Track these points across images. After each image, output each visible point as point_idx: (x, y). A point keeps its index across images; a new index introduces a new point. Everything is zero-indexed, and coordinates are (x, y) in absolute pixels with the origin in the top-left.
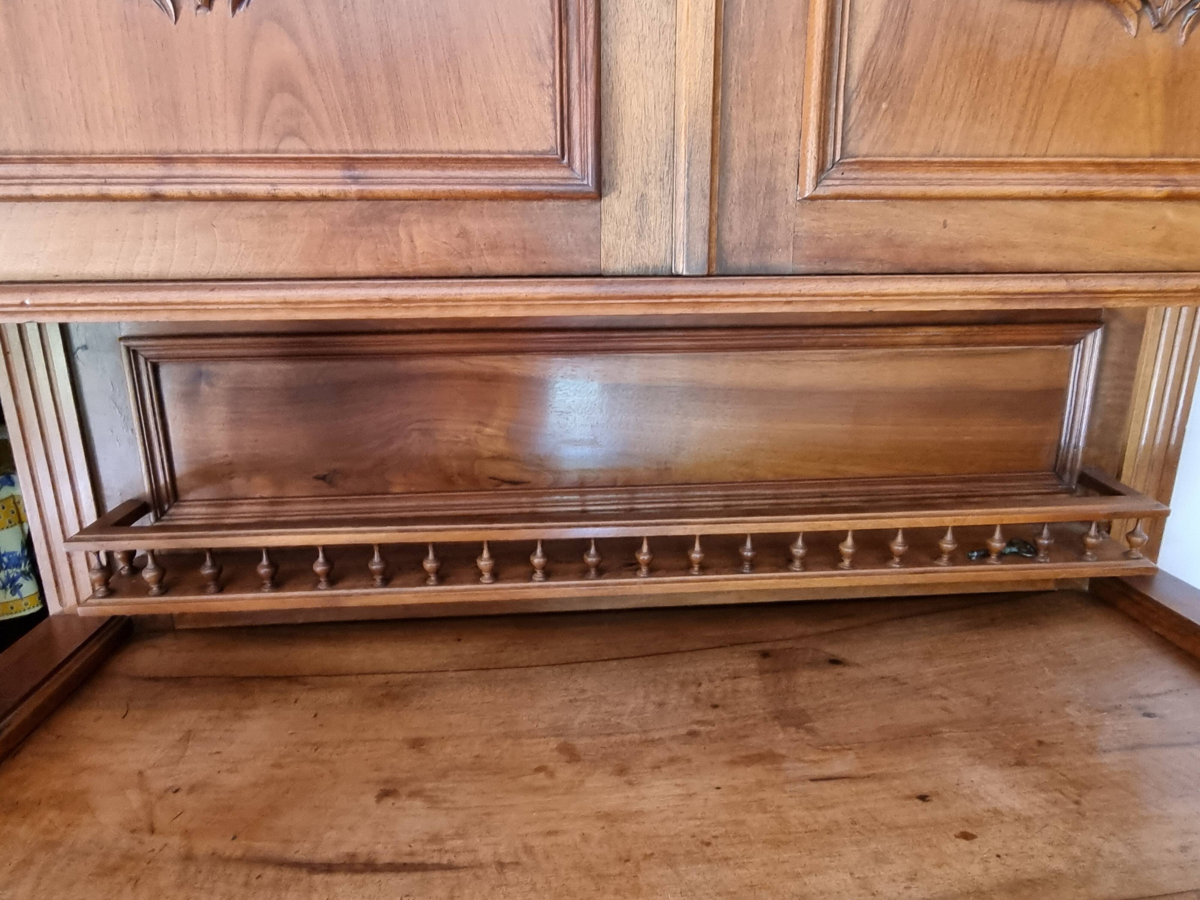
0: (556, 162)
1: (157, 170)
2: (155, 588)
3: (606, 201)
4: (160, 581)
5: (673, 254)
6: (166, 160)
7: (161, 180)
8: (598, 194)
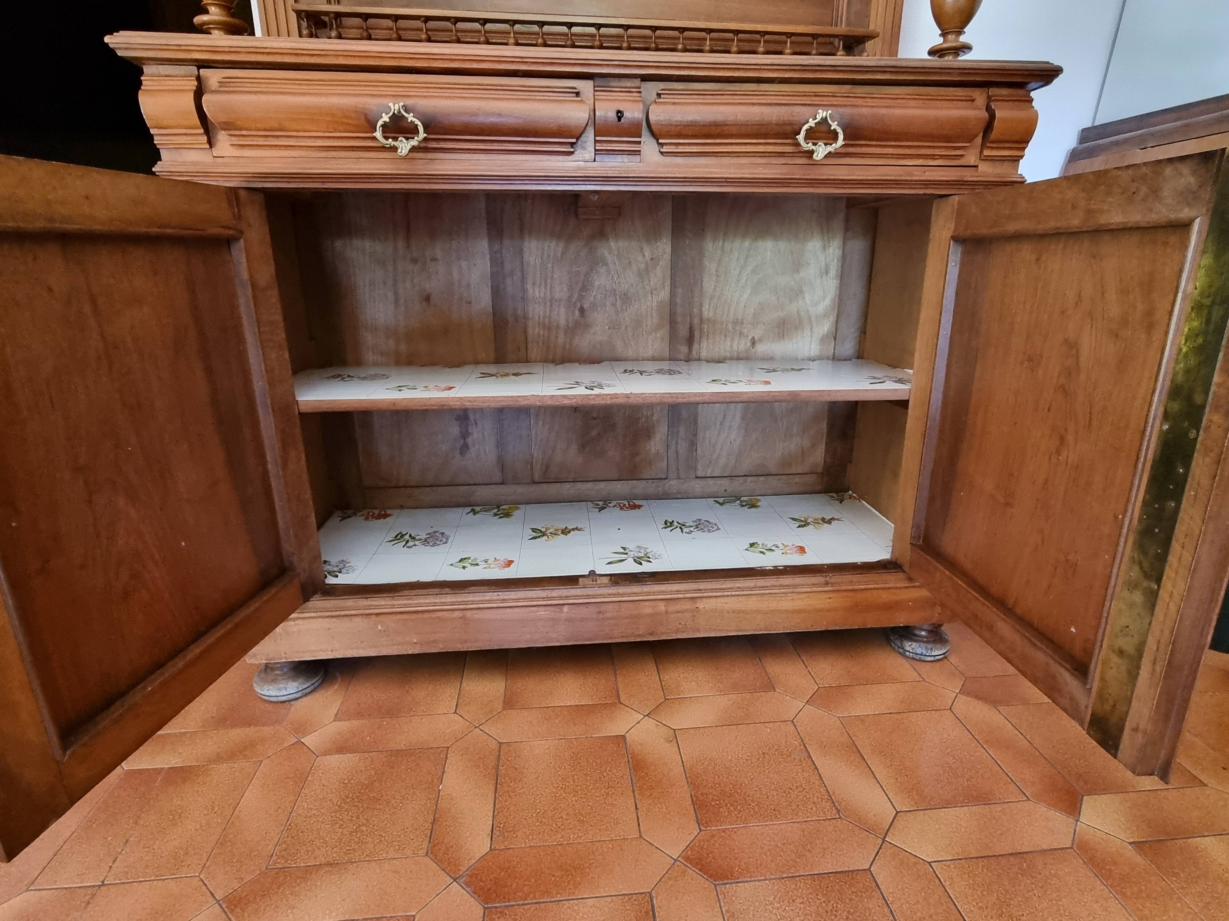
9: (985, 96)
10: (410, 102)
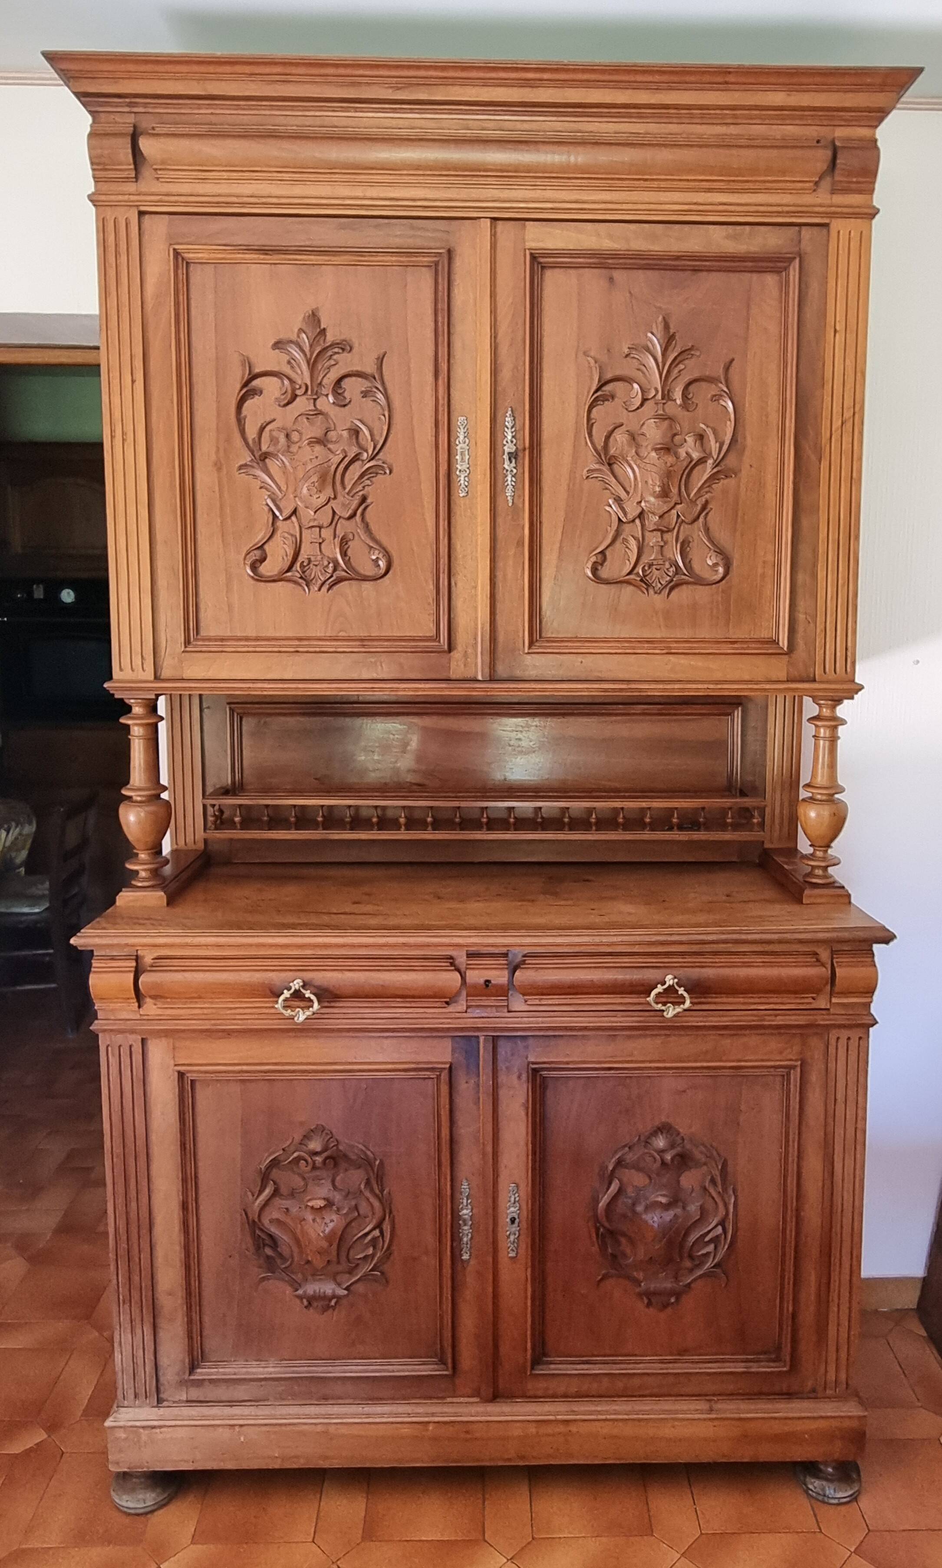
0: (434, 640)
1: (297, 643)
2: (238, 826)
3: (452, 654)
4: (241, 823)
5: (477, 672)
6: (300, 639)
7: (298, 646)
8: (450, 650)
9: (829, 951)
10: (308, 976)
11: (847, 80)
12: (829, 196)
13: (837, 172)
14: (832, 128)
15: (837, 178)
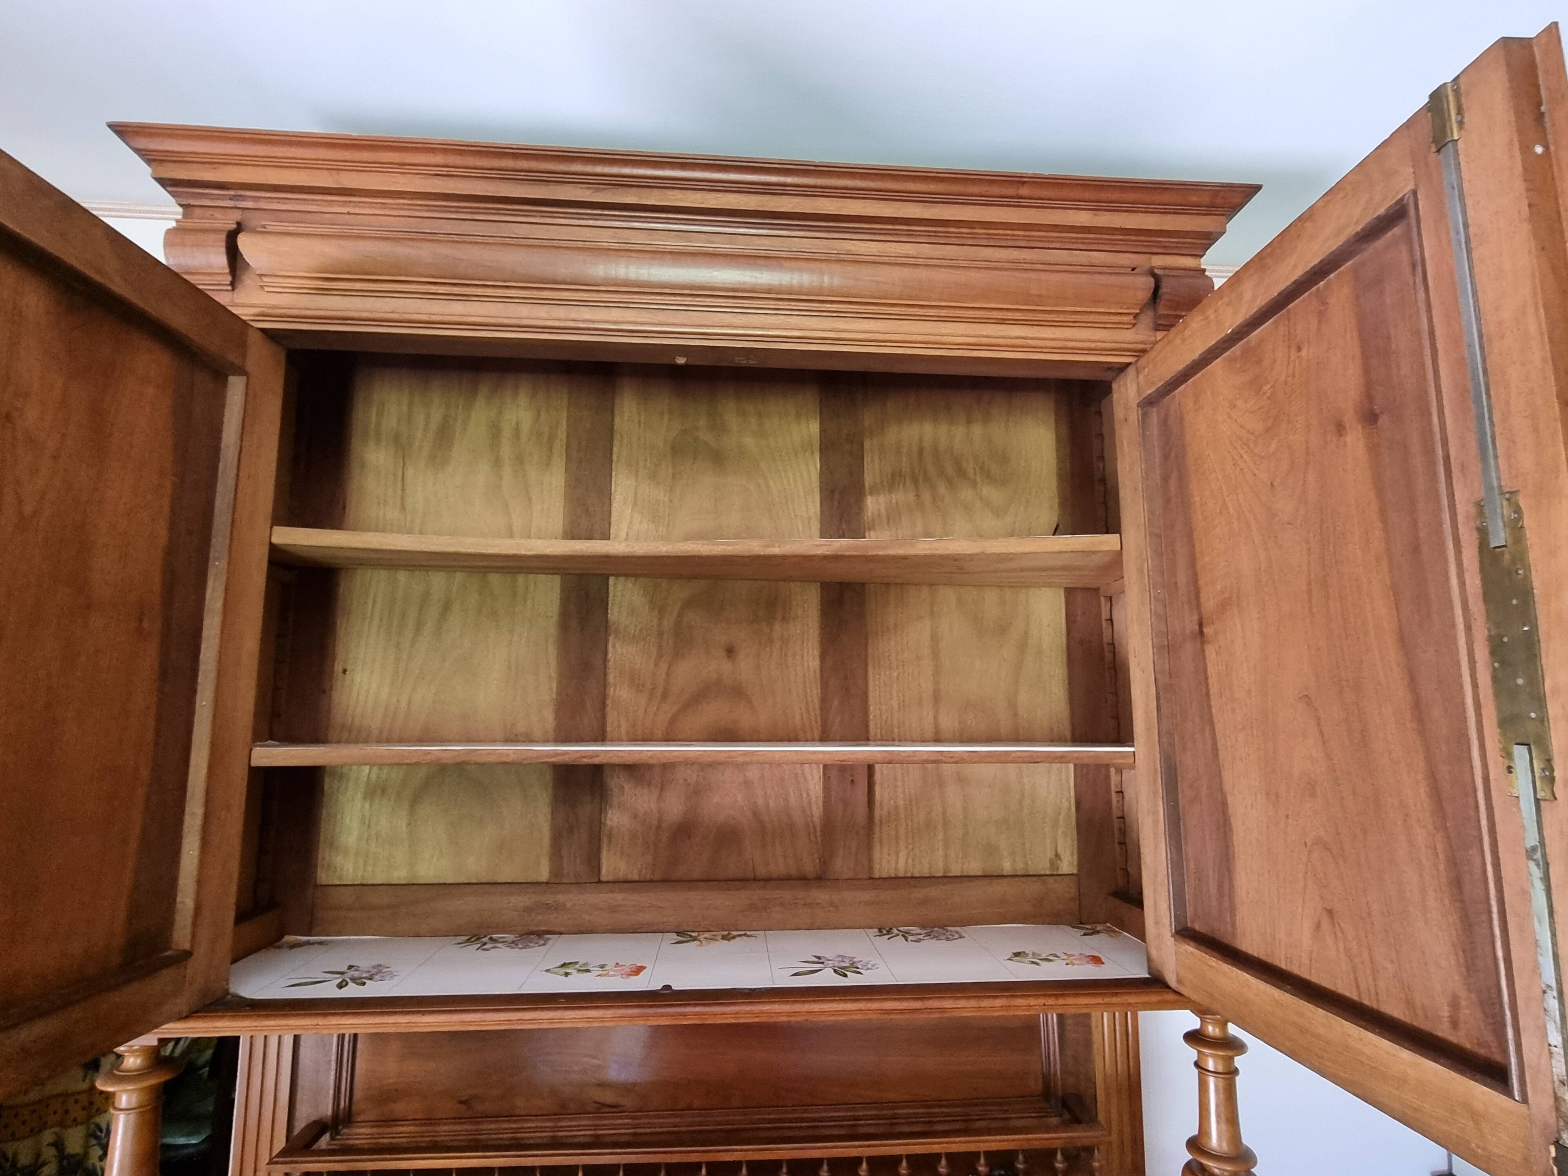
11: (1167, 197)
12: (1152, 333)
13: (1162, 303)
14: (1149, 256)
15: (1162, 311)
